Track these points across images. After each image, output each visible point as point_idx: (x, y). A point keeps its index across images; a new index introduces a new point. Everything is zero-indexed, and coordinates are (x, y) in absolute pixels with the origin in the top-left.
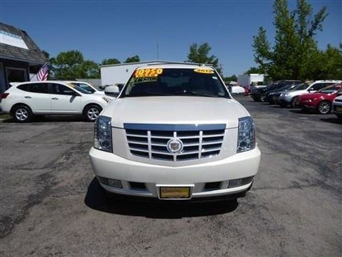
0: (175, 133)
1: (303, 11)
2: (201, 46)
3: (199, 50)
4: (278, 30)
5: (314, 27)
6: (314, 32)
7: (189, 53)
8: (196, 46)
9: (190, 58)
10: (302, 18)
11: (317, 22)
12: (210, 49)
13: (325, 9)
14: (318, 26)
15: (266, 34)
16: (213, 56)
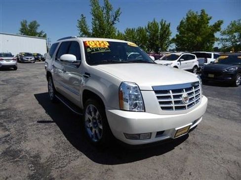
0: (184, 90)
1: (108, 8)
2: (31, 23)
3: (30, 26)
4: (93, 18)
5: (115, 19)
6: (115, 22)
7: (21, 27)
8: (26, 22)
9: (22, 32)
10: (108, 12)
11: (116, 17)
12: (39, 25)
13: (120, 9)
14: (117, 19)
15: (86, 19)
16: (42, 32)
